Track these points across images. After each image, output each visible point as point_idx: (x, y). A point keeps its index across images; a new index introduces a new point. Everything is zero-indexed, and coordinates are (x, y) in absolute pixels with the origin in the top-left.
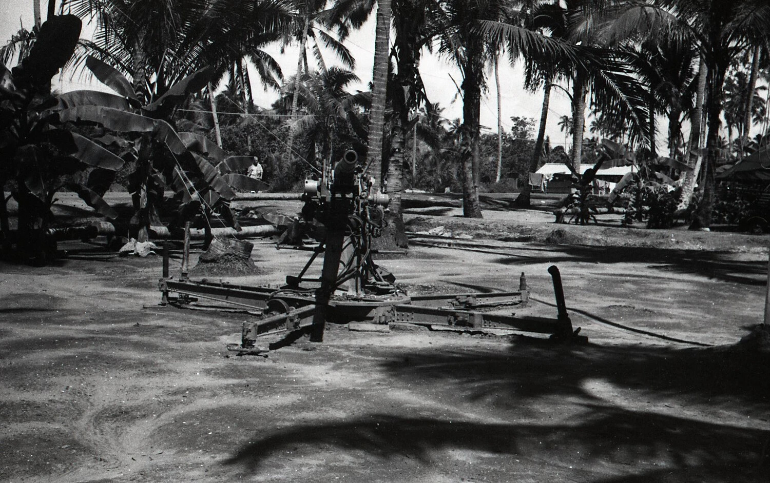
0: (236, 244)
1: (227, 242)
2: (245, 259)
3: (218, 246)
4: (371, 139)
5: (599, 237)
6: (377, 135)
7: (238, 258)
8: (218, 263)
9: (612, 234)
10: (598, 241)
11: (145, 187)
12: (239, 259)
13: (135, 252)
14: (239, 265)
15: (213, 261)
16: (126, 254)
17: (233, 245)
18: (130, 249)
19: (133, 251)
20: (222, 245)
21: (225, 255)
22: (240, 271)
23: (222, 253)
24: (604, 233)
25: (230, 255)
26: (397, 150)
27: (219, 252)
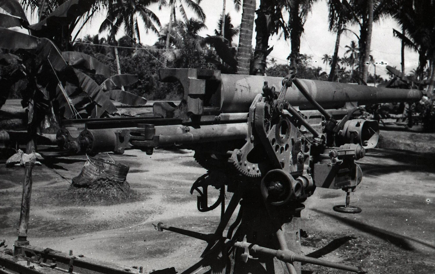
0: (110, 168)
1: (101, 165)
2: (120, 183)
3: (91, 169)
4: (240, 60)
5: (408, 142)
6: (245, 56)
7: (112, 183)
8: (91, 188)
9: (418, 139)
10: (408, 145)
11: (32, 102)
12: (114, 184)
13: (21, 163)
14: (114, 191)
15: (85, 186)
16: (12, 165)
17: (107, 169)
18: (16, 161)
19: (19, 163)
20: (95, 168)
21: (99, 180)
22: (114, 197)
23: (95, 178)
24: (411, 138)
25: (104, 180)
26: (259, 71)
27: (92, 176)
